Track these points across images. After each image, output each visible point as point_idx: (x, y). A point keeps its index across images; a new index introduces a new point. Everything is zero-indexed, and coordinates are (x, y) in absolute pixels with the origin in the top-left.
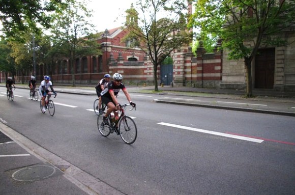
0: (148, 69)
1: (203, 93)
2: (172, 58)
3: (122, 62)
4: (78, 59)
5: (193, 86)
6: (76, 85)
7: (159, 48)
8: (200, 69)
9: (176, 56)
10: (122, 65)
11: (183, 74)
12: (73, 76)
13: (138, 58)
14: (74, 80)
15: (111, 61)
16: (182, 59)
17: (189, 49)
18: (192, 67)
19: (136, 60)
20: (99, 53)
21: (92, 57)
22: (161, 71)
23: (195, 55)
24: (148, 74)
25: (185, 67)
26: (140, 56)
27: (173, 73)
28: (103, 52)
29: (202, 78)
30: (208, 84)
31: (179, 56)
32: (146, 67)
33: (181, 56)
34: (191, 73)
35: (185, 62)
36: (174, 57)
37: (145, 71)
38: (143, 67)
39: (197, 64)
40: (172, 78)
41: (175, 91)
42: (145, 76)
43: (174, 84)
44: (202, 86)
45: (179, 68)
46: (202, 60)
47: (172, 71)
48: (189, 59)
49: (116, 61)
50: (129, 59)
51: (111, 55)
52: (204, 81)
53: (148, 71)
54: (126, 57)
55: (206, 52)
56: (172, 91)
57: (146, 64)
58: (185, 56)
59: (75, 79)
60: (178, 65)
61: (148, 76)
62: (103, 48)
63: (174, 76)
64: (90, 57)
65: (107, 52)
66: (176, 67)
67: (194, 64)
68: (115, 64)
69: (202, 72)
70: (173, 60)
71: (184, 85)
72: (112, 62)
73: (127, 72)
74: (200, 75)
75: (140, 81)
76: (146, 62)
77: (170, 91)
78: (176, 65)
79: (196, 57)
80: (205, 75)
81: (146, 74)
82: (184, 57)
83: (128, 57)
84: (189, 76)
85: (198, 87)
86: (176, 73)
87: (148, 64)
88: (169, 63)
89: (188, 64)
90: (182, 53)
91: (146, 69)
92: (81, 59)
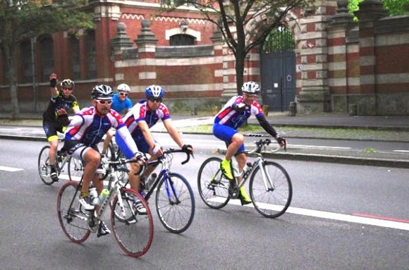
0: (225, 65)
1: (374, 129)
2: (293, 33)
3: (150, 48)
4: (25, 44)
5: (351, 112)
6: (21, 116)
7: (248, 8)
8: (369, 61)
9: (303, 28)
10: (151, 55)
11: (324, 79)
12: (14, 89)
13: (197, 35)
14: (15, 101)
15: (119, 45)
16: (319, 35)
17: (339, 6)
18: (347, 57)
19: (191, 40)
20: (85, 24)
21: (65, 35)
22: (261, 72)
23: (355, 24)
24: (226, 79)
25: (330, 58)
26: (203, 30)
27: (296, 76)
28: (95, 21)
29: (376, 89)
30: (393, 104)
31: (311, 27)
32: (219, 60)
33: (318, 26)
34: (348, 74)
35: (330, 43)
36: (296, 30)
37: (218, 73)
38: (210, 60)
39: (361, 49)
40: (295, 91)
41: (296, 126)
42: (218, 87)
43: (299, 107)
44: (377, 112)
45: (311, 59)
46: (375, 36)
47: (295, 69)
48: (339, 34)
49: (135, 47)
50: (172, 37)
51: (119, 30)
52: (380, 96)
53: (225, 72)
54: (164, 34)
55: (386, 13)
56: (290, 126)
57: (219, 53)
58: (329, 26)
59: (20, 99)
60: (310, 52)
61: (226, 86)
62: (98, 10)
63: (299, 83)
64: (63, 35)
65: (108, 19)
66: (304, 59)
67: (355, 49)
68: (133, 55)
69: (375, 70)
70: (296, 38)
71: (328, 110)
72: (122, 48)
73: (165, 75)
74: (369, 79)
75: (203, 100)
76: (218, 47)
77: (284, 126)
78: (303, 52)
79: (357, 29)
80: (384, 79)
81: (220, 80)
82: (326, 30)
83: (169, 33)
84: (340, 83)
85: (365, 114)
86: (305, 75)
87: (225, 51)
88: (287, 47)
89: (338, 50)
90: (319, 18)
91: (219, 66)
92: (34, 41)
